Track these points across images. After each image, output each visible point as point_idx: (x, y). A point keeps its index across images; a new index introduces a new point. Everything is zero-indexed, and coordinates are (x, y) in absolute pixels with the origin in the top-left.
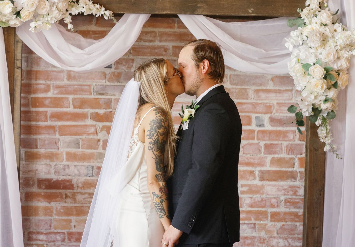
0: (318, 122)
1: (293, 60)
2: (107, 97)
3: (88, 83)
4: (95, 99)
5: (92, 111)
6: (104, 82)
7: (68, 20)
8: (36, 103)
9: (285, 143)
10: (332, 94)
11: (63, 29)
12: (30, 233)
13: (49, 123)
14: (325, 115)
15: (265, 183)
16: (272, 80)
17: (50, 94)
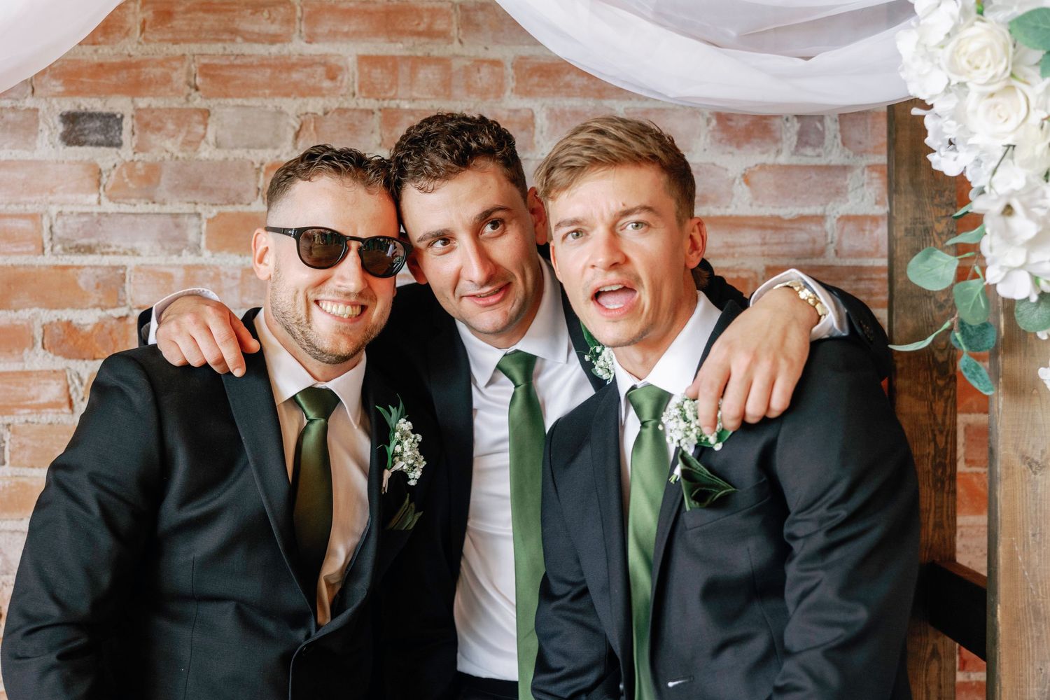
2: (107, 260)
3: (30, 209)
4: (56, 267)
5: (48, 315)
16: (746, 179)
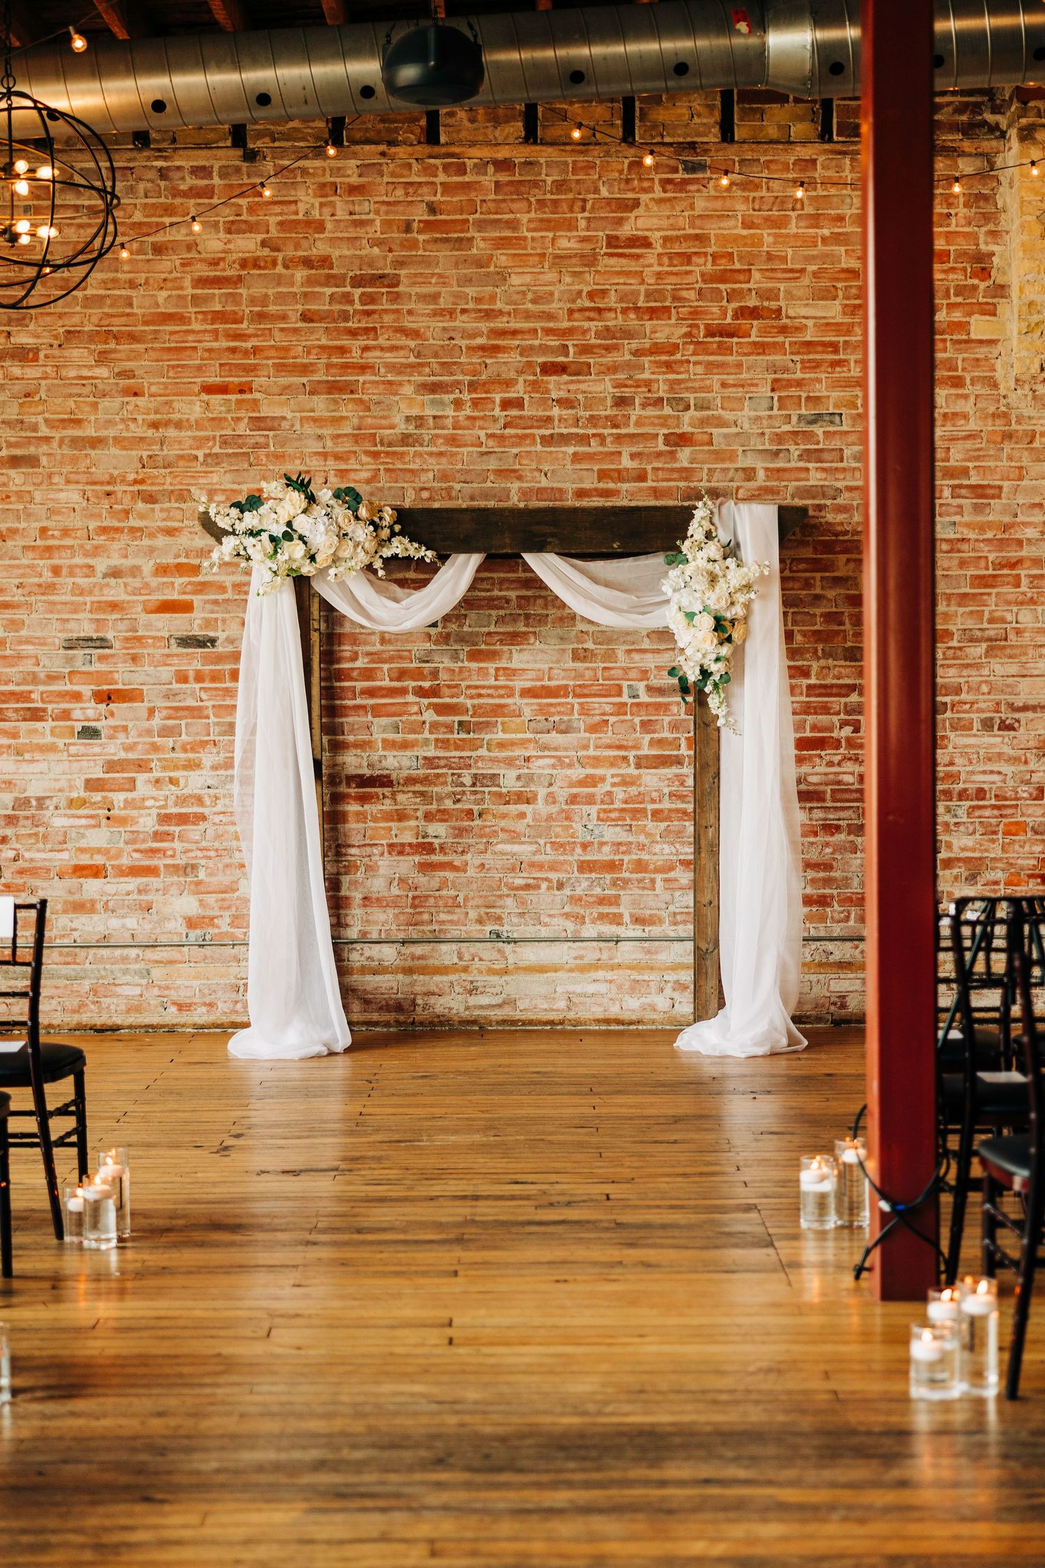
0: (708, 689)
1: (673, 607)
2: (433, 665)
3: (408, 648)
4: (417, 668)
5: (414, 684)
6: (428, 646)
7: (378, 564)
8: (340, 675)
9: (667, 719)
10: (725, 650)
11: (372, 577)
12: (338, 846)
13: (359, 701)
14: (716, 677)
15: (642, 771)
16: (648, 636)
17: (359, 664)
